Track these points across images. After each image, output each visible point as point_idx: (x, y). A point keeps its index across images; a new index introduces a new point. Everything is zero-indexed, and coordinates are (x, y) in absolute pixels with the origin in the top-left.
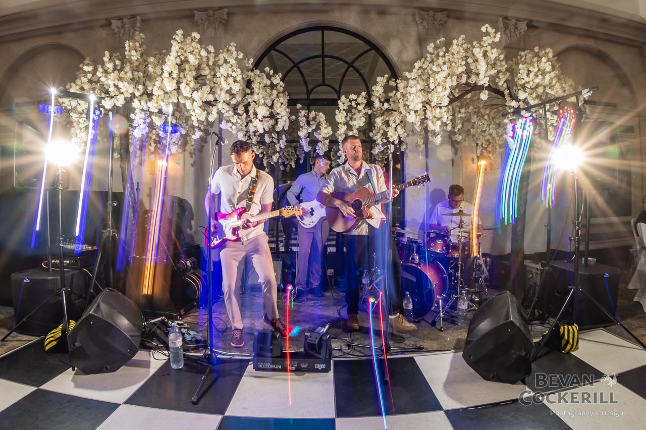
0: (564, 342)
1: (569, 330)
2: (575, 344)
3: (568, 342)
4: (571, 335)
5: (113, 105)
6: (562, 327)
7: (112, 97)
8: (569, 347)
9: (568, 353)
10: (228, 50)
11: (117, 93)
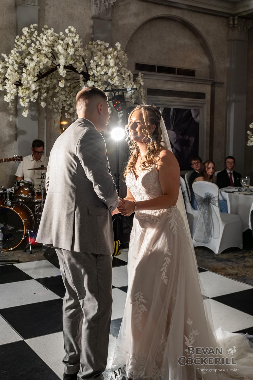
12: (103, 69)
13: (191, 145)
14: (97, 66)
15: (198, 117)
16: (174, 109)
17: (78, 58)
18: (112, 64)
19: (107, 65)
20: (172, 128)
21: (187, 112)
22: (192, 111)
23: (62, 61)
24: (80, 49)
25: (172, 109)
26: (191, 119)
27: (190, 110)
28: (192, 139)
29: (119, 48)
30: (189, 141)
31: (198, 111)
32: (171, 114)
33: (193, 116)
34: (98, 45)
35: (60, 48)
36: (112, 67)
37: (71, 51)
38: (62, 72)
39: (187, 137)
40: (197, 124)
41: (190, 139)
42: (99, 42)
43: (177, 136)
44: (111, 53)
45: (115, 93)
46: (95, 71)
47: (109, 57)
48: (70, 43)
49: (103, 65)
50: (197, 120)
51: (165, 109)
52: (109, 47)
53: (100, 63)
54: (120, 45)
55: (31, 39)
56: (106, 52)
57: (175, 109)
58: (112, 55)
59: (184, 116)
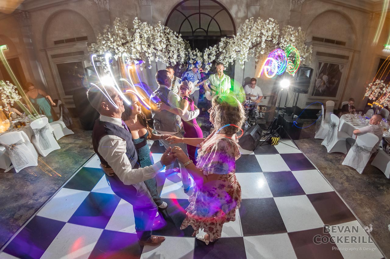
0: (272, 142)
1: (275, 139)
2: (276, 143)
3: (273, 142)
4: (275, 141)
5: (118, 57)
6: (273, 138)
7: (117, 54)
8: (273, 144)
9: (273, 145)
10: (158, 25)
11: (118, 52)
12: (288, 43)
13: (336, 83)
14: (285, 41)
15: (343, 69)
16: (330, 64)
17: (275, 36)
18: (294, 41)
19: (291, 41)
20: (327, 74)
21: (337, 66)
22: (340, 66)
23: (264, 39)
24: (276, 31)
25: (329, 64)
26: (338, 70)
27: (339, 65)
28: (337, 81)
29: (300, 30)
30: (335, 82)
31: (343, 66)
33: (340, 68)
34: (288, 28)
35: (264, 32)
36: (294, 42)
37: (270, 33)
38: (263, 45)
40: (341, 73)
42: (289, 26)
43: (329, 79)
44: (294, 34)
45: (293, 59)
46: (283, 45)
47: (293, 36)
48: (271, 29)
49: (288, 41)
50: (342, 71)
52: (294, 30)
53: (286, 40)
54: (301, 29)
55: (251, 25)
56: (292, 33)
58: (295, 35)
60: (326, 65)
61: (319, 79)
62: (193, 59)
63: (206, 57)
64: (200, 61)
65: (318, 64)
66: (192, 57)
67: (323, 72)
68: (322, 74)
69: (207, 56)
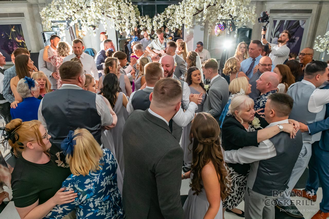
13: (296, 41)
15: (304, 25)
21: (296, 22)
23: (205, 6)
25: (286, 21)
26: (298, 26)
27: (299, 21)
28: (298, 38)
31: (304, 21)
32: (285, 24)
33: (301, 24)
39: (294, 37)
40: (303, 29)
41: (296, 38)
50: (303, 27)
51: (281, 21)
57: (288, 21)
59: (294, 24)
60: (282, 22)
61: (275, 38)
62: (143, 26)
63: (154, 23)
64: (149, 28)
65: (273, 22)
66: (141, 23)
67: (280, 29)
68: (278, 32)
69: (156, 23)
